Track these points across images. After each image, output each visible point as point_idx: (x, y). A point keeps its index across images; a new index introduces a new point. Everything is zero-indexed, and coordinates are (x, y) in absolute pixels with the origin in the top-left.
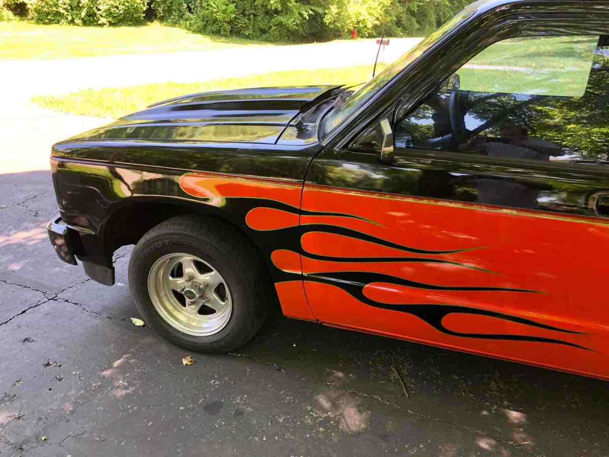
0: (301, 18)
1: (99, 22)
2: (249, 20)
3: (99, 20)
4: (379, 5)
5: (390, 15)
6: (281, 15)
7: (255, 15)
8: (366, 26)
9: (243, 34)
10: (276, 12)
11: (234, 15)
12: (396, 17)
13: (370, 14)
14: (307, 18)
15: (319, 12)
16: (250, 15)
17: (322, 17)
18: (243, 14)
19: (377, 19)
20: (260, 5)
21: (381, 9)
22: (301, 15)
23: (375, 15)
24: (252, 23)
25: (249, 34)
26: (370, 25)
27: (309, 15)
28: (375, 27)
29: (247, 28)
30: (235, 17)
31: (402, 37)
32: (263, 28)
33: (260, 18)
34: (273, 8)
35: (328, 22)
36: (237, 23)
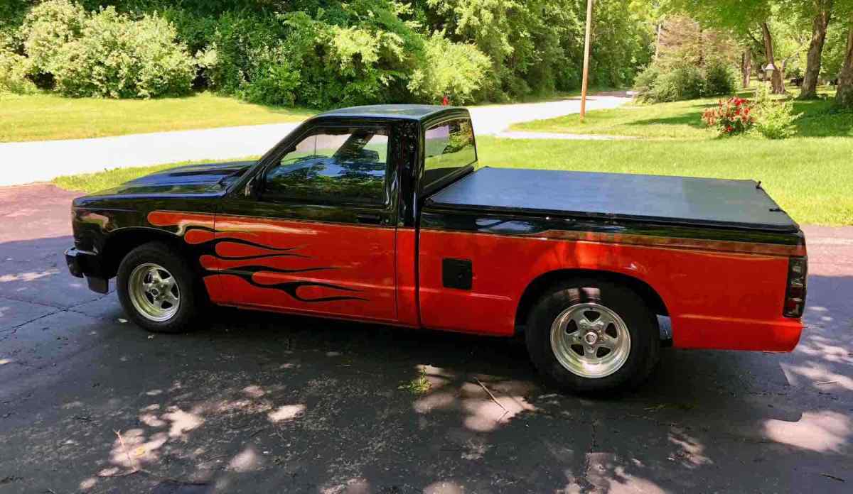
0: (379, 85)
1: (139, 94)
2: (318, 88)
3: (139, 91)
4: (478, 67)
5: (493, 78)
6: (356, 82)
7: (325, 83)
8: (462, 92)
9: (310, 104)
10: (351, 79)
11: (300, 83)
12: (502, 80)
13: (467, 78)
14: (387, 84)
15: (401, 77)
16: (318, 82)
17: (405, 82)
18: (311, 81)
19: (476, 83)
20: (331, 72)
21: (481, 72)
22: (380, 81)
23: (474, 78)
24: (321, 91)
25: (318, 104)
26: (466, 91)
27: (390, 82)
28: (474, 92)
29: (315, 97)
30: (301, 85)
31: (510, 103)
32: (334, 97)
33: (330, 86)
34: (346, 75)
35: (412, 88)
36: (303, 92)
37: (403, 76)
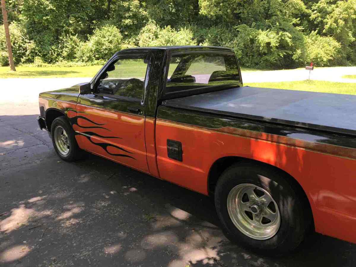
0: (278, 57)
1: (177, 61)
2: (249, 58)
3: (177, 60)
4: (333, 48)
5: (342, 53)
6: (267, 56)
7: (253, 56)
8: (323, 60)
9: (245, 65)
10: (265, 54)
11: (241, 56)
12: (347, 54)
13: (326, 53)
14: (282, 56)
16: (250, 56)
17: (292, 55)
18: (247, 55)
19: (331, 56)
20: (256, 51)
21: (335, 50)
22: (279, 55)
23: (330, 54)
24: (251, 59)
25: (249, 66)
26: (325, 60)
27: (284, 55)
28: (329, 61)
29: (248, 62)
30: (242, 57)
31: (350, 66)
32: (256, 62)
33: (255, 57)
34: (262, 52)
35: (295, 58)
36: (242, 60)
37: (290, 53)
